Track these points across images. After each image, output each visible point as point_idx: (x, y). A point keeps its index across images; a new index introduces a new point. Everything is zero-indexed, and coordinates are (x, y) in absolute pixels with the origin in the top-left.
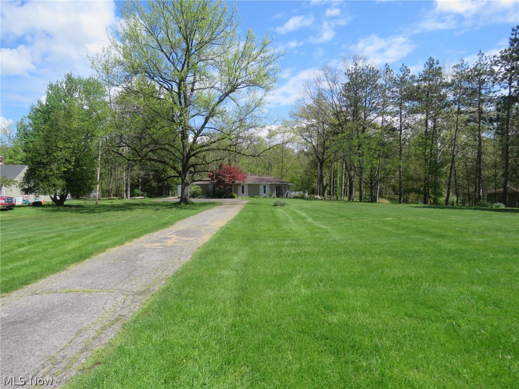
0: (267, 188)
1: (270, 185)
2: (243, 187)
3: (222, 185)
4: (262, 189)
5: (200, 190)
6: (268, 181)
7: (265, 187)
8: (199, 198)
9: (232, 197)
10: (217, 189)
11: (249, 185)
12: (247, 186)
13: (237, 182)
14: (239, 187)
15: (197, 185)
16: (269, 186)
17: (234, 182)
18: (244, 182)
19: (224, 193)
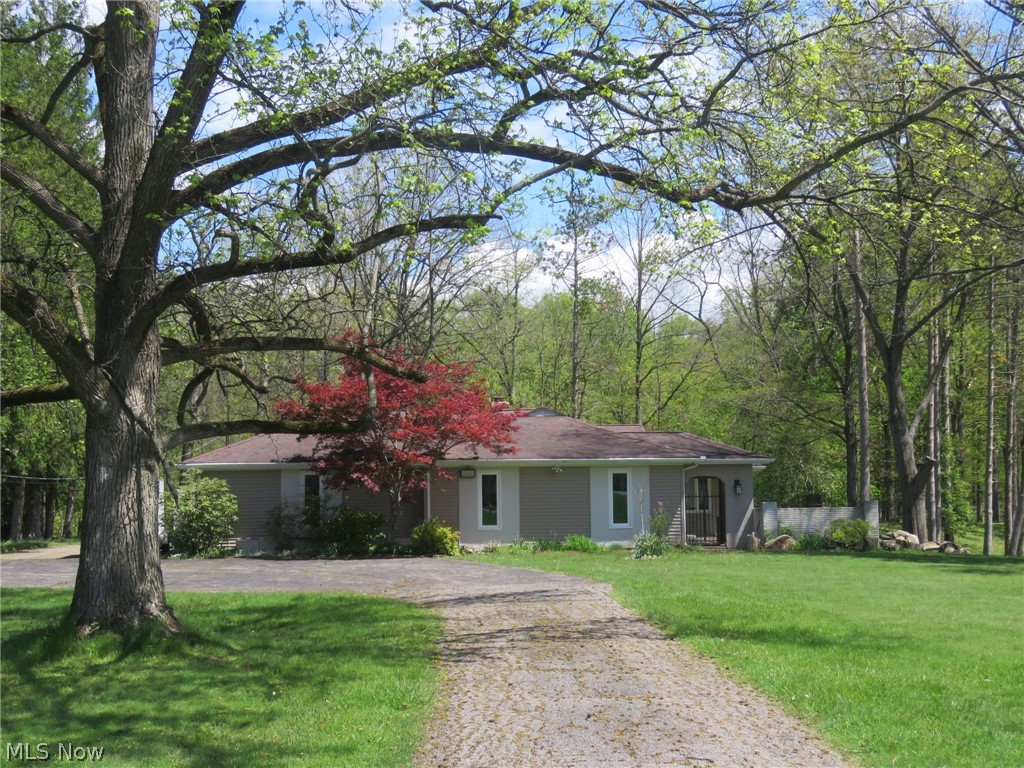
0: (637, 493)
1: (654, 468)
2: (489, 483)
3: (367, 471)
4: (603, 496)
5: (229, 503)
6: (636, 447)
7: (620, 482)
8: (223, 555)
9: (431, 547)
10: (333, 498)
11: (525, 471)
12: (515, 477)
13: (456, 452)
14: (463, 484)
15: (209, 473)
16: (645, 475)
17: (438, 455)
18: (499, 451)
19: (374, 524)
